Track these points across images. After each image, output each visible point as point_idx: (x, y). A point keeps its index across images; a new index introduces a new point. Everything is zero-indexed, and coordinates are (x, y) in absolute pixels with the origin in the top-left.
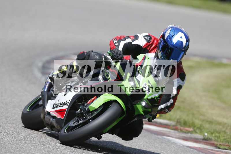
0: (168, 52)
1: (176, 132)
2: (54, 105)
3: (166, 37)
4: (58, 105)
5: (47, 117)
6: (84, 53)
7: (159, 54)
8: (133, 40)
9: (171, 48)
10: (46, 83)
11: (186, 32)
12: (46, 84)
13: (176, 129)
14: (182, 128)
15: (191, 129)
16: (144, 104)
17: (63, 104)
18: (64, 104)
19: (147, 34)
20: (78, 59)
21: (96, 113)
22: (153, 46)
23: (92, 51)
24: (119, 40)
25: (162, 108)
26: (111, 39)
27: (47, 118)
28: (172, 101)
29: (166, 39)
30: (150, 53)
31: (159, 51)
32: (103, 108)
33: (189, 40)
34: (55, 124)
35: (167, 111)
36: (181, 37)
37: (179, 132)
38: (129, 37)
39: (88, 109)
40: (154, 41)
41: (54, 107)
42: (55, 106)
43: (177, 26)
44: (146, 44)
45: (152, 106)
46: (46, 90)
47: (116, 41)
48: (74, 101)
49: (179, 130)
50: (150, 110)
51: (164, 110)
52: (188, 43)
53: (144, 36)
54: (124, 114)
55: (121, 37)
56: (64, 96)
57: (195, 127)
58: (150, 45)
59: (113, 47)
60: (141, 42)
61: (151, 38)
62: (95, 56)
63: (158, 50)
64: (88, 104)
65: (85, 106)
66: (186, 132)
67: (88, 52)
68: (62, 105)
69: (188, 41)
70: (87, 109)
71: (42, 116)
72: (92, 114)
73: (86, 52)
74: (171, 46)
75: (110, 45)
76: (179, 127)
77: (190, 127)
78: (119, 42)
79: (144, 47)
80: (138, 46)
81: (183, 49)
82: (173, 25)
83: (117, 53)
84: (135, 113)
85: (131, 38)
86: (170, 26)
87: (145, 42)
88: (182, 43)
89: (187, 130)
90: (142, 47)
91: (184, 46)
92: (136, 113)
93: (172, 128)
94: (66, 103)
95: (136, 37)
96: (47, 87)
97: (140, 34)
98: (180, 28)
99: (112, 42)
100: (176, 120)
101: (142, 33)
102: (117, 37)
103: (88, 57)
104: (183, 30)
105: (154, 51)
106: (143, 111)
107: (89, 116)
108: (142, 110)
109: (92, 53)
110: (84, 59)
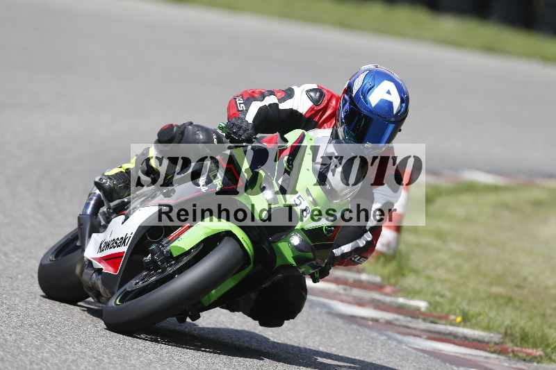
0: (359, 126)
1: (502, 357)
2: (101, 244)
3: (354, 92)
4: (109, 245)
5: (88, 271)
6: (171, 126)
7: (341, 131)
8: (282, 100)
9: (366, 116)
10: (91, 197)
11: (402, 81)
12: (91, 199)
13: (503, 352)
14: (516, 349)
15: (539, 352)
16: (296, 240)
17: (118, 242)
18: (121, 242)
19: (315, 86)
20: (160, 141)
21: (186, 259)
22: (328, 113)
23: (191, 124)
24: (248, 99)
25: (345, 251)
26: (231, 97)
27: (87, 274)
28: (368, 237)
29: (354, 95)
30: (320, 127)
31: (339, 124)
32: (203, 248)
33: (408, 98)
34: (101, 288)
35: (359, 260)
36: (389, 92)
37: (509, 359)
38: (272, 93)
39: (170, 252)
40: (329, 101)
41: (101, 250)
42: (102, 246)
43: (382, 69)
44: (311, 109)
45: (314, 245)
46: (89, 211)
47: (242, 102)
48: (142, 233)
49: (511, 355)
50: (310, 255)
51: (349, 258)
52: (404, 105)
53: (308, 92)
54: (250, 264)
55: (253, 92)
56: (123, 223)
57: (548, 346)
58: (320, 110)
59: (234, 114)
60: (301, 103)
61: (322, 95)
62: (195, 134)
63: (338, 121)
64: (170, 241)
65: (163, 246)
66: (528, 358)
67: (181, 126)
68: (116, 243)
69: (405, 100)
70: (167, 252)
71: (78, 270)
72: (177, 262)
73: (177, 126)
74: (365, 112)
75: (229, 109)
76: (509, 345)
77: (535, 346)
78: (248, 103)
79: (308, 116)
80: (293, 113)
81: (393, 119)
82: (371, 66)
83: (240, 128)
84: (276, 262)
85: (279, 94)
86: (363, 68)
87: (310, 104)
88: (390, 104)
89: (528, 354)
90: (301, 114)
91: (395, 112)
92: (279, 262)
93: (492, 350)
94: (125, 241)
95: (289, 94)
96: (91, 206)
97: (299, 86)
98: (387, 72)
99: (232, 104)
100: (503, 331)
101: (303, 84)
102: (246, 92)
103: (180, 136)
104: (396, 76)
105: (331, 124)
106: (295, 258)
107: (171, 266)
108: (292, 255)
109: (190, 127)
110: (170, 141)
